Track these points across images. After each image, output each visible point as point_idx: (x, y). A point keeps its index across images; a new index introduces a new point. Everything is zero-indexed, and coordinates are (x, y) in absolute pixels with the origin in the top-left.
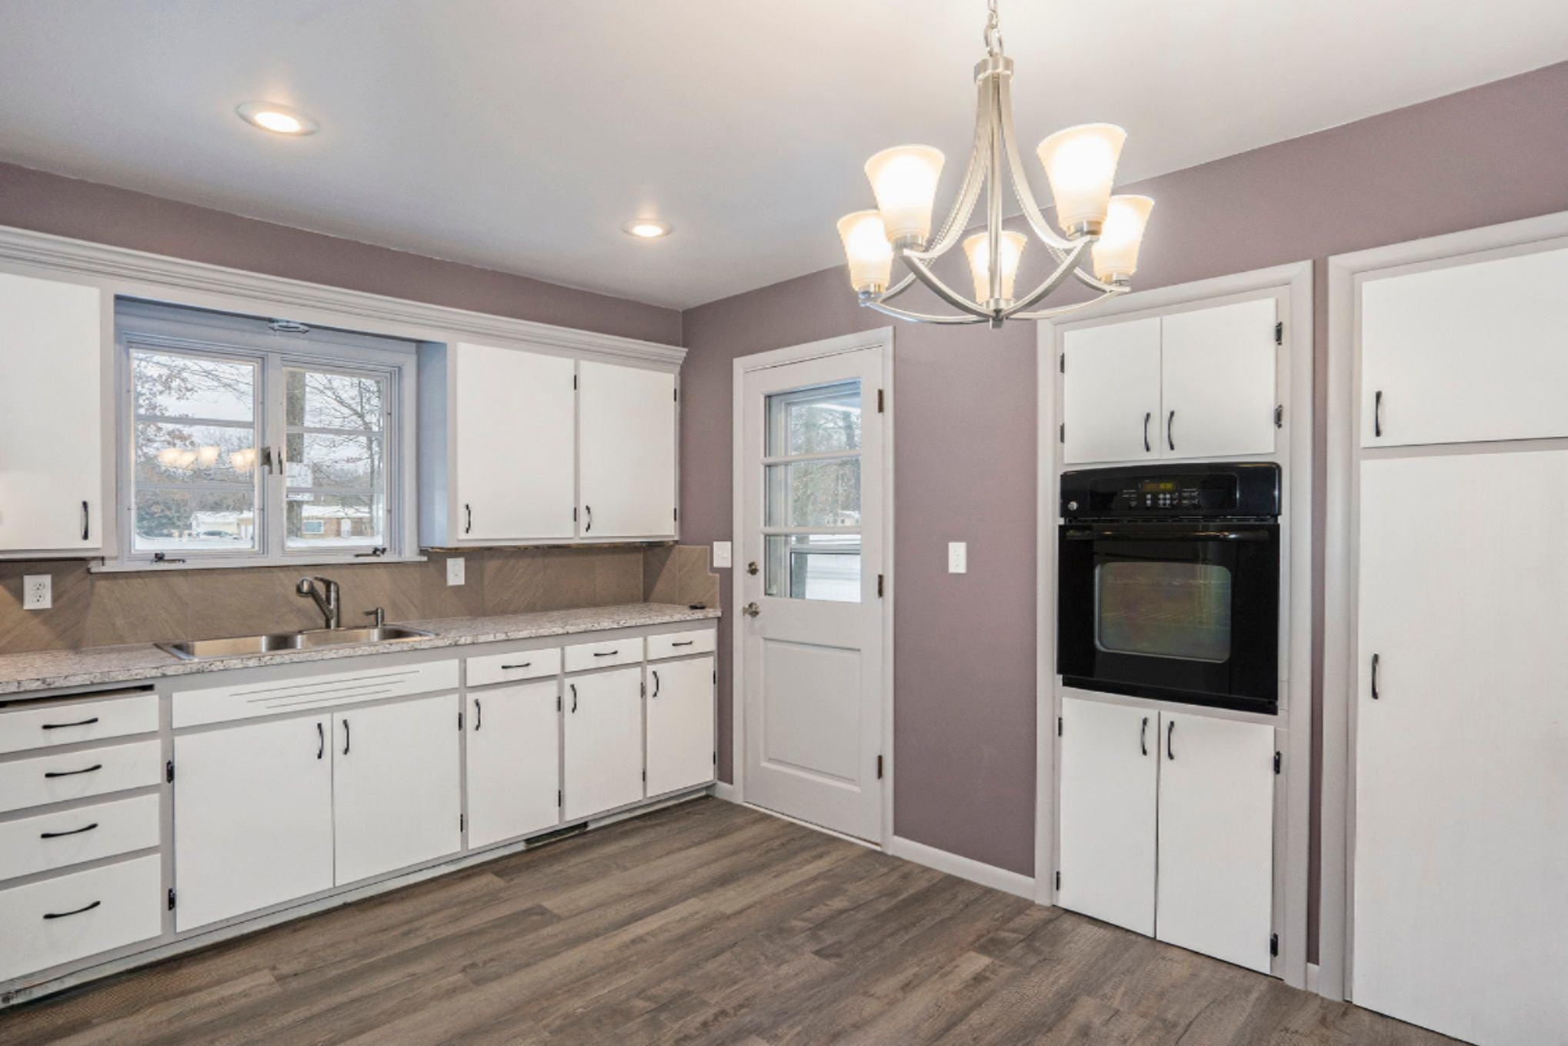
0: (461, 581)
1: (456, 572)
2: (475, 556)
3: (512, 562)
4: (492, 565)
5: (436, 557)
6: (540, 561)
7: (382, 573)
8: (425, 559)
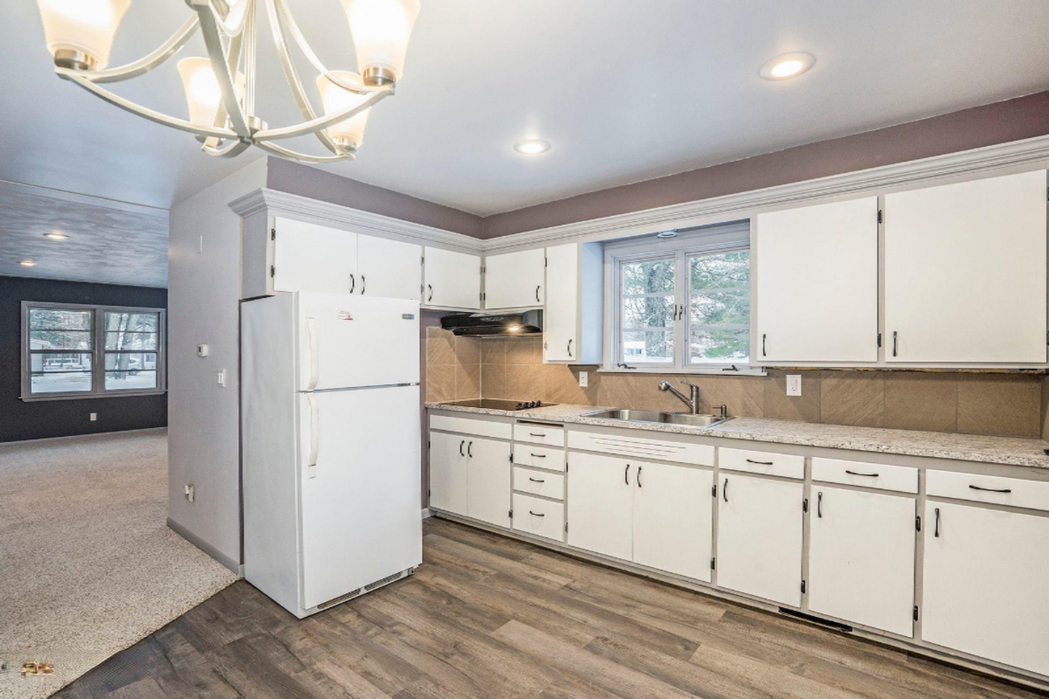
0: (798, 393)
1: (794, 386)
2: (811, 375)
3: (848, 381)
4: (828, 383)
5: (775, 373)
6: (880, 382)
7: (737, 382)
8: (765, 374)
